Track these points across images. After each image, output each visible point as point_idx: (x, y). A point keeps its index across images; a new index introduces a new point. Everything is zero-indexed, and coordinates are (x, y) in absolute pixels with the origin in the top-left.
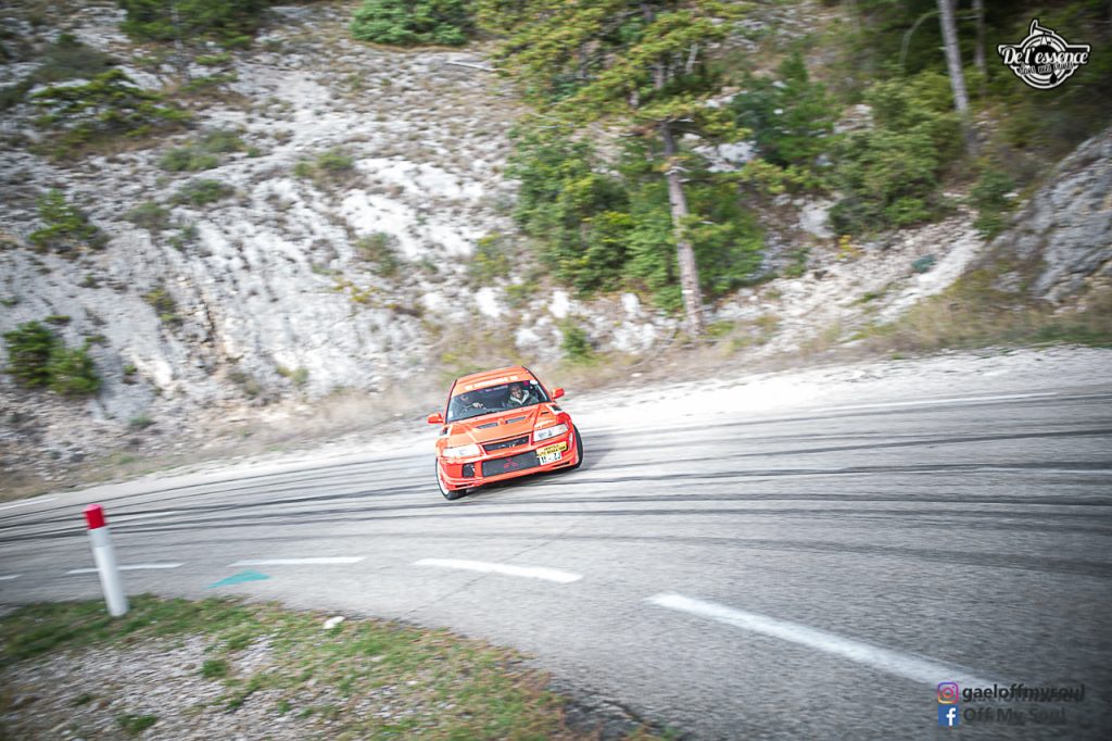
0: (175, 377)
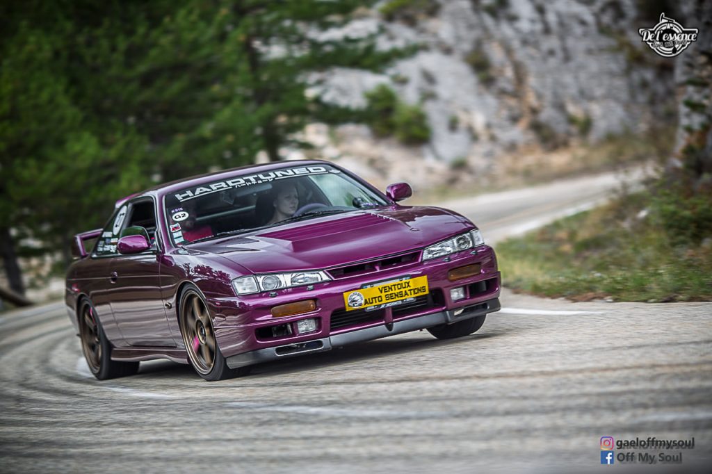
0: (488, 126)
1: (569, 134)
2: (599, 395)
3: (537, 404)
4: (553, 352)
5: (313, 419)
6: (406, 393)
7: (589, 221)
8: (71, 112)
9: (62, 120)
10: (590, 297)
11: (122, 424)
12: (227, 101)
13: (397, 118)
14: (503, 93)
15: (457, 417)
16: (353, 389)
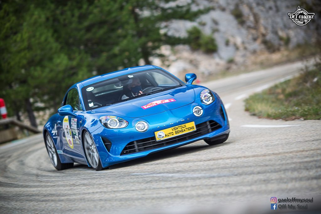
0: (243, 43)
1: (280, 45)
2: (300, 163)
3: (272, 168)
4: (278, 144)
5: (171, 179)
6: (212, 166)
7: (291, 84)
8: (55, 45)
9: (51, 49)
10: (293, 118)
11: (84, 185)
12: (125, 37)
13: (201, 41)
14: (249, 28)
15: (236, 175)
16: (188, 165)
